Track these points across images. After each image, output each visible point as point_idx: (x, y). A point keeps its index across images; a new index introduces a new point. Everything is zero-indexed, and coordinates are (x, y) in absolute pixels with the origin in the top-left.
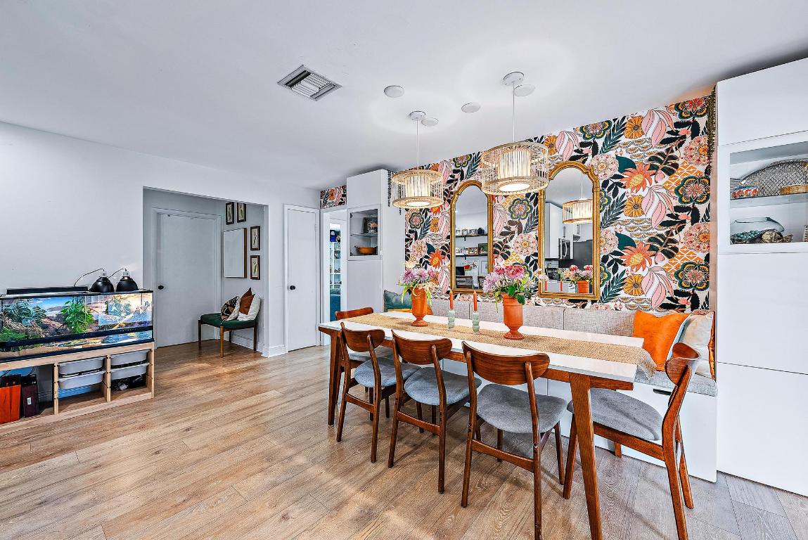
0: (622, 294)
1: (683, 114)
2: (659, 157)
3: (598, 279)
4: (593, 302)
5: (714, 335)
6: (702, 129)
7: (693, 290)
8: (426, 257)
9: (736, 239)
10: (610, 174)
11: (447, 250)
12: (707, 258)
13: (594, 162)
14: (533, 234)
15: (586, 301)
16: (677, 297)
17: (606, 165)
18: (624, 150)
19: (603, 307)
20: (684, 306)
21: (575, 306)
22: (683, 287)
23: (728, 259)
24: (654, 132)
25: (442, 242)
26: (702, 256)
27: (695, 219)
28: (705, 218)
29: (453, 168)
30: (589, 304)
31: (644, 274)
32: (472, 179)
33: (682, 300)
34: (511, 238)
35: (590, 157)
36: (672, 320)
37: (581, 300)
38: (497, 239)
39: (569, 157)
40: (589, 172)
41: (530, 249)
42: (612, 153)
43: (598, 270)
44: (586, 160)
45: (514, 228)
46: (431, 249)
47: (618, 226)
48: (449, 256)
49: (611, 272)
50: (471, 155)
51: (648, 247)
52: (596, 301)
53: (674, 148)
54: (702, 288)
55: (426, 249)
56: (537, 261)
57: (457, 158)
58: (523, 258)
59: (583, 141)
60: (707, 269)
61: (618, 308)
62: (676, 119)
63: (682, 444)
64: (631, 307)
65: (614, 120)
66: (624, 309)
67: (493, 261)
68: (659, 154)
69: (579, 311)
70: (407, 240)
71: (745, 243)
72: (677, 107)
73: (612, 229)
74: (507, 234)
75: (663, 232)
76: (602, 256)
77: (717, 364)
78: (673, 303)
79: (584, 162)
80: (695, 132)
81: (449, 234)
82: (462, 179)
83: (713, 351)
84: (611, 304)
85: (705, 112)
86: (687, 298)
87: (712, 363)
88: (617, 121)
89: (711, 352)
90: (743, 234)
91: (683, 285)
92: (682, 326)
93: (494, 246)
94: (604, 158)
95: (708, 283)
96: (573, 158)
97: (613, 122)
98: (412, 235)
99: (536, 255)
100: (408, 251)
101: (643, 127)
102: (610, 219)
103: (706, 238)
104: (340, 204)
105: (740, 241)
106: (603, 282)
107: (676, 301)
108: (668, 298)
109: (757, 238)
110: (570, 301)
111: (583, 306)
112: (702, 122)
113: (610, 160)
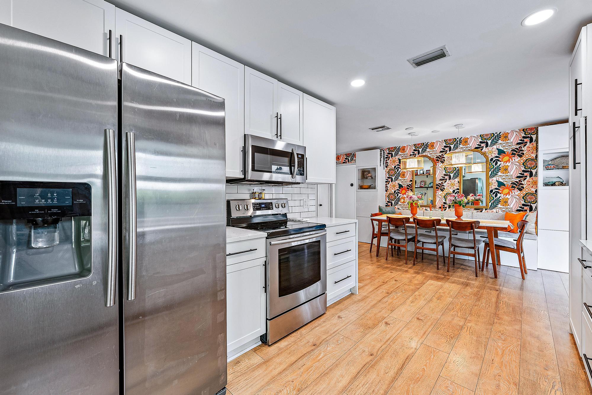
0: (499, 206)
1: (526, 133)
2: (516, 150)
3: (489, 200)
4: (486, 209)
5: (537, 220)
6: (534, 140)
7: (530, 204)
8: (398, 190)
9: (546, 184)
10: (494, 155)
11: (410, 187)
12: (536, 191)
13: (487, 150)
14: (457, 180)
15: (483, 209)
16: (524, 207)
17: (492, 151)
18: (500, 146)
19: (491, 212)
20: (526, 210)
21: (477, 211)
22: (526, 203)
23: (543, 192)
24: (514, 140)
25: (407, 183)
26: (534, 190)
27: (531, 175)
28: (535, 175)
29: (414, 148)
30: (484, 210)
31: (509, 197)
32: (424, 154)
33: (525, 208)
34: (445, 182)
35: (484, 148)
36: (521, 215)
37: (480, 209)
38: (438, 182)
39: (474, 147)
40: (484, 154)
41: (455, 187)
42: (495, 147)
43: (489, 196)
44: (483, 149)
45: (446, 177)
46: (400, 186)
47: (498, 178)
48: (411, 190)
49: (494, 197)
50: (424, 143)
51: (511, 187)
52: (487, 209)
53: (522, 147)
54: (534, 203)
55: (398, 186)
56: (459, 192)
57: (416, 144)
58: (452, 191)
59: (481, 141)
60: (536, 195)
61: (497, 212)
62: (523, 135)
63: (523, 253)
64: (503, 211)
65: (496, 133)
66: (500, 212)
67: (436, 192)
68: (516, 148)
69: (479, 213)
70: (386, 182)
71: (550, 186)
72: (523, 130)
73: (495, 179)
74: (443, 180)
75: (518, 180)
76: (490, 190)
77: (538, 230)
78: (521, 209)
79: (482, 150)
80: (531, 141)
81: (411, 179)
82: (418, 154)
83: (537, 225)
84: (494, 210)
85: (535, 133)
86: (528, 207)
87: (536, 230)
88: (497, 134)
89: (536, 226)
90: (549, 182)
91: (526, 202)
92: (525, 217)
93: (436, 185)
94: (491, 149)
95: (536, 201)
96: (476, 148)
97: (495, 134)
98: (390, 180)
99: (458, 189)
100: (387, 187)
101: (509, 137)
102: (494, 174)
103: (535, 183)
104: (344, 163)
105: (548, 185)
106: (491, 201)
107: (523, 208)
108: (519, 207)
109: (554, 184)
110: (475, 209)
111: (481, 211)
112: (534, 137)
113: (494, 150)
